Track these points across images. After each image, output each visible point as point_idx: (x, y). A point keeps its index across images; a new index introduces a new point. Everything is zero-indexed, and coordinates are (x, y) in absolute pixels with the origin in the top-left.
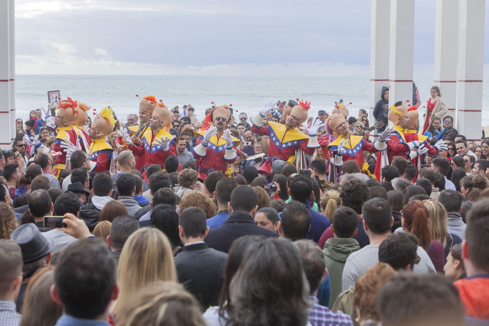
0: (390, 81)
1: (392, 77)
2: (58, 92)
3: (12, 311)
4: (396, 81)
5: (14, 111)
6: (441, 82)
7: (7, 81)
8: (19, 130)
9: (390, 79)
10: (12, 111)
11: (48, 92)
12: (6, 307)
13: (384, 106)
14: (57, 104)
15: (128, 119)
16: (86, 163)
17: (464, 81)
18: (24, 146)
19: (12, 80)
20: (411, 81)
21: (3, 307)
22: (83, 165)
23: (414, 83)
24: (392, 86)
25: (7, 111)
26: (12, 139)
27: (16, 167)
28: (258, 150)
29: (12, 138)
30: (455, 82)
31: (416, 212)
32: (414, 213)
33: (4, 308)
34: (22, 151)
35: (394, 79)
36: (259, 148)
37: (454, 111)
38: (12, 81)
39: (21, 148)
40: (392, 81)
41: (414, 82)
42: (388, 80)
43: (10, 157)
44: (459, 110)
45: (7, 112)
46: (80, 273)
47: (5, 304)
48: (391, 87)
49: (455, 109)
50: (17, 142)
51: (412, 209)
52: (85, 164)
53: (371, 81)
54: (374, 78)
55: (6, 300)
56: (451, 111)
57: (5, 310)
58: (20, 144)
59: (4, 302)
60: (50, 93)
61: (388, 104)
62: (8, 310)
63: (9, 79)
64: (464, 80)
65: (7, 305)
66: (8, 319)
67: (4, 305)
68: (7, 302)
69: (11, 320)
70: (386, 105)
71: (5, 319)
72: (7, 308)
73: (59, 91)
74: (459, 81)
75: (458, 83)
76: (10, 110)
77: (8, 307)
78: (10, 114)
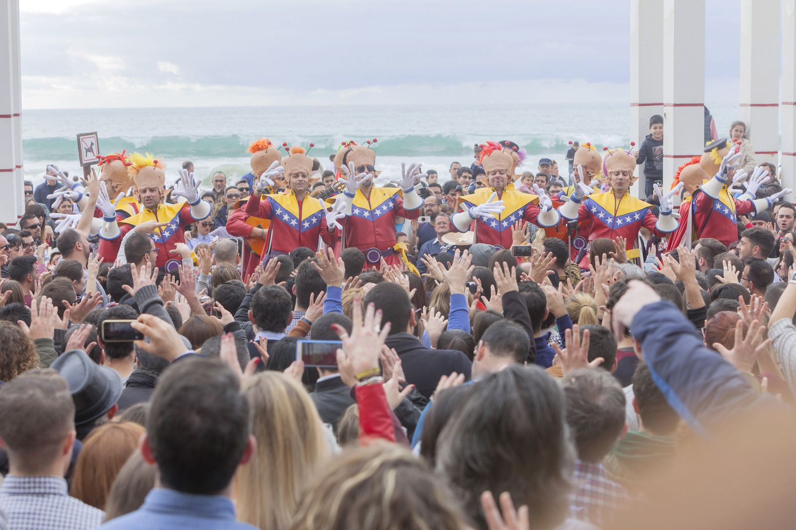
0: (665, 106)
1: (669, 97)
2: (94, 135)
3: (61, 495)
4: (675, 105)
5: (21, 169)
6: (752, 105)
7: (9, 116)
8: (29, 201)
9: (664, 103)
10: (19, 169)
11: (77, 135)
12: (50, 488)
13: (655, 149)
14: (94, 155)
15: (214, 180)
16: (149, 255)
17: (792, 104)
18: (39, 227)
19: (16, 115)
20: (702, 105)
21: (45, 488)
22: (145, 258)
23: (706, 109)
24: (669, 114)
25: (10, 168)
26: (19, 217)
27: (32, 263)
28: (442, 227)
29: (20, 215)
30: (777, 105)
31: (728, 333)
32: (724, 336)
33: (47, 491)
34: (36, 236)
35: (672, 102)
36: (444, 223)
37: (775, 154)
38: (17, 117)
39: (34, 230)
40: (669, 105)
41: (706, 106)
42: (662, 104)
43: (16, 247)
44: (784, 154)
45: (11, 170)
46: (196, 421)
47: (50, 483)
48: (667, 116)
49: (776, 152)
50: (26, 222)
51: (719, 328)
52: (147, 258)
53: (631, 106)
54: (638, 102)
55: (50, 477)
56: (770, 155)
57: (49, 494)
58: (32, 224)
59: (47, 480)
60: (81, 137)
61: (662, 145)
62: (55, 494)
63: (12, 113)
64: (793, 101)
65: (52, 485)
66: (54, 509)
67: (48, 485)
68: (52, 480)
69: (59, 510)
70: (657, 148)
71: (49, 508)
72: (52, 491)
73: (96, 133)
74: (783, 104)
75: (781, 107)
76: (14, 167)
77: (54, 488)
78: (14, 173)
